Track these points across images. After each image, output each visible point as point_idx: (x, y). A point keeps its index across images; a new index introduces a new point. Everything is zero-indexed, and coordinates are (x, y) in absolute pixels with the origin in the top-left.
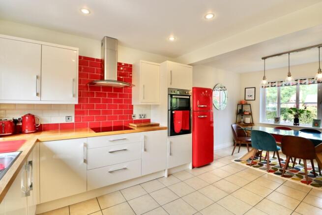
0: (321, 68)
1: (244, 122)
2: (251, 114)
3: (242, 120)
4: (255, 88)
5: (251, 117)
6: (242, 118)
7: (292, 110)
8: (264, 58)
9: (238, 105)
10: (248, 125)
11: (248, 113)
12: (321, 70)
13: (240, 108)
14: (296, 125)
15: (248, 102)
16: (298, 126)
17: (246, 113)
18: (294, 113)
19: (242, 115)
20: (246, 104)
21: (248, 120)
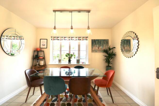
0: (89, 26)
1: (39, 65)
2: (44, 58)
3: (38, 63)
4: (47, 39)
5: (44, 60)
6: (38, 62)
7: (67, 55)
8: (55, 11)
9: (34, 51)
10: (42, 67)
11: (42, 58)
12: (89, 27)
13: (36, 54)
14: (69, 63)
15: (42, 50)
16: (70, 64)
17: (40, 58)
18: (68, 56)
19: (38, 60)
20: (41, 51)
21: (42, 63)
